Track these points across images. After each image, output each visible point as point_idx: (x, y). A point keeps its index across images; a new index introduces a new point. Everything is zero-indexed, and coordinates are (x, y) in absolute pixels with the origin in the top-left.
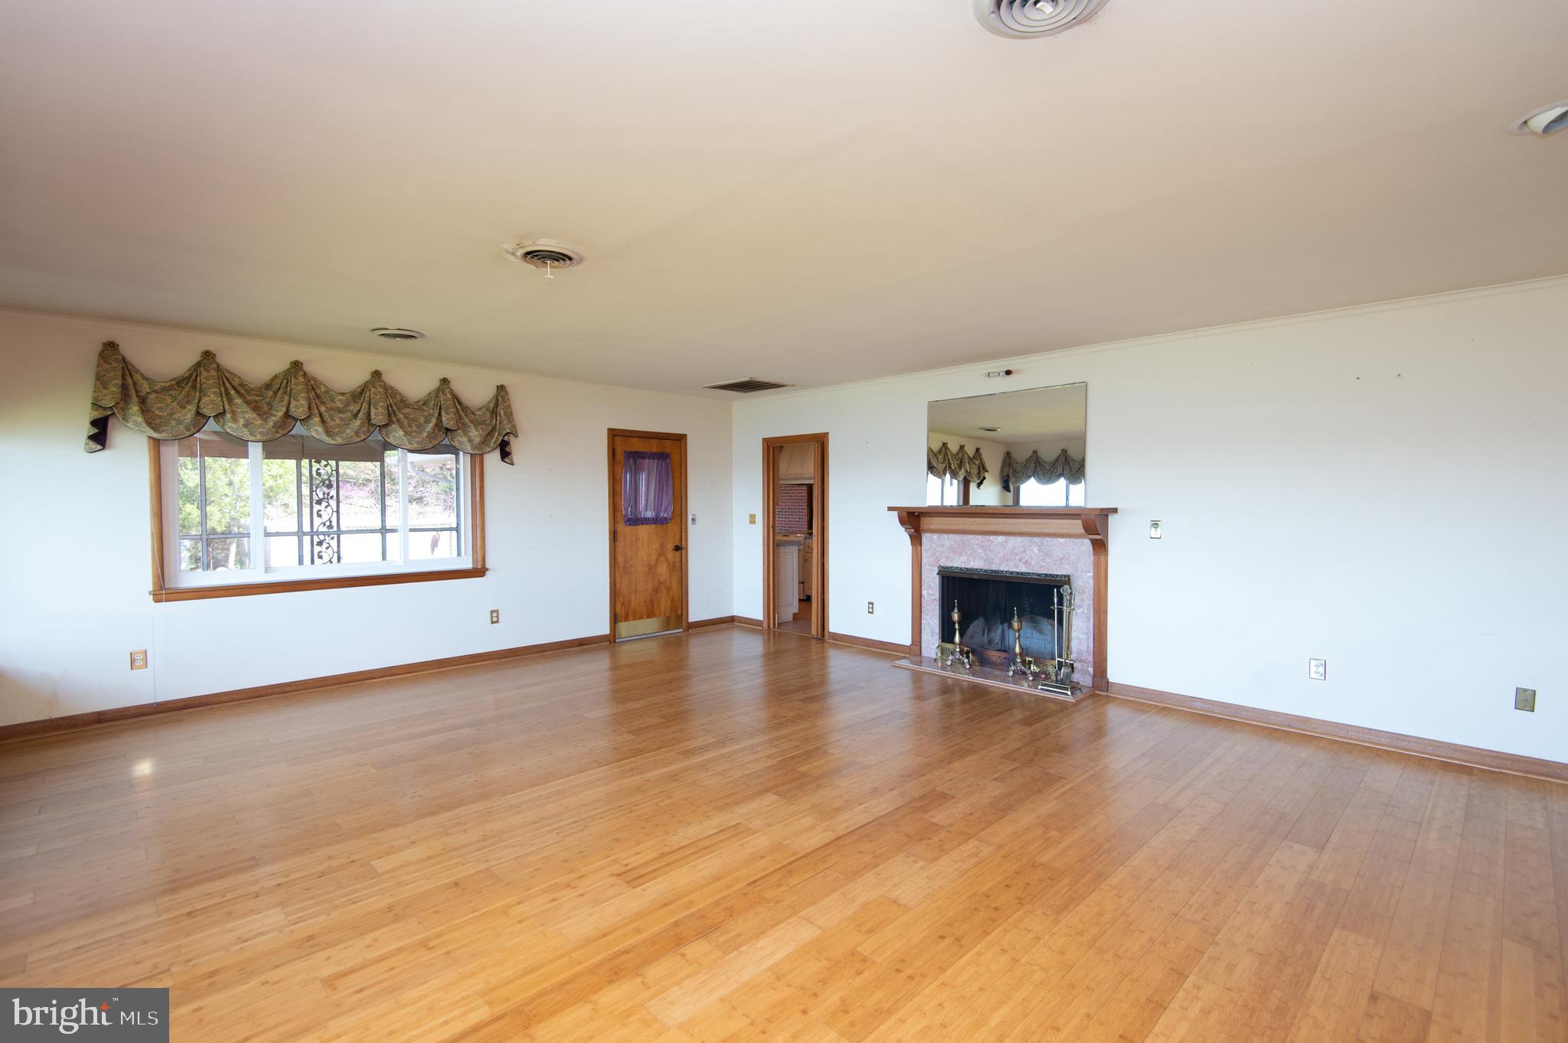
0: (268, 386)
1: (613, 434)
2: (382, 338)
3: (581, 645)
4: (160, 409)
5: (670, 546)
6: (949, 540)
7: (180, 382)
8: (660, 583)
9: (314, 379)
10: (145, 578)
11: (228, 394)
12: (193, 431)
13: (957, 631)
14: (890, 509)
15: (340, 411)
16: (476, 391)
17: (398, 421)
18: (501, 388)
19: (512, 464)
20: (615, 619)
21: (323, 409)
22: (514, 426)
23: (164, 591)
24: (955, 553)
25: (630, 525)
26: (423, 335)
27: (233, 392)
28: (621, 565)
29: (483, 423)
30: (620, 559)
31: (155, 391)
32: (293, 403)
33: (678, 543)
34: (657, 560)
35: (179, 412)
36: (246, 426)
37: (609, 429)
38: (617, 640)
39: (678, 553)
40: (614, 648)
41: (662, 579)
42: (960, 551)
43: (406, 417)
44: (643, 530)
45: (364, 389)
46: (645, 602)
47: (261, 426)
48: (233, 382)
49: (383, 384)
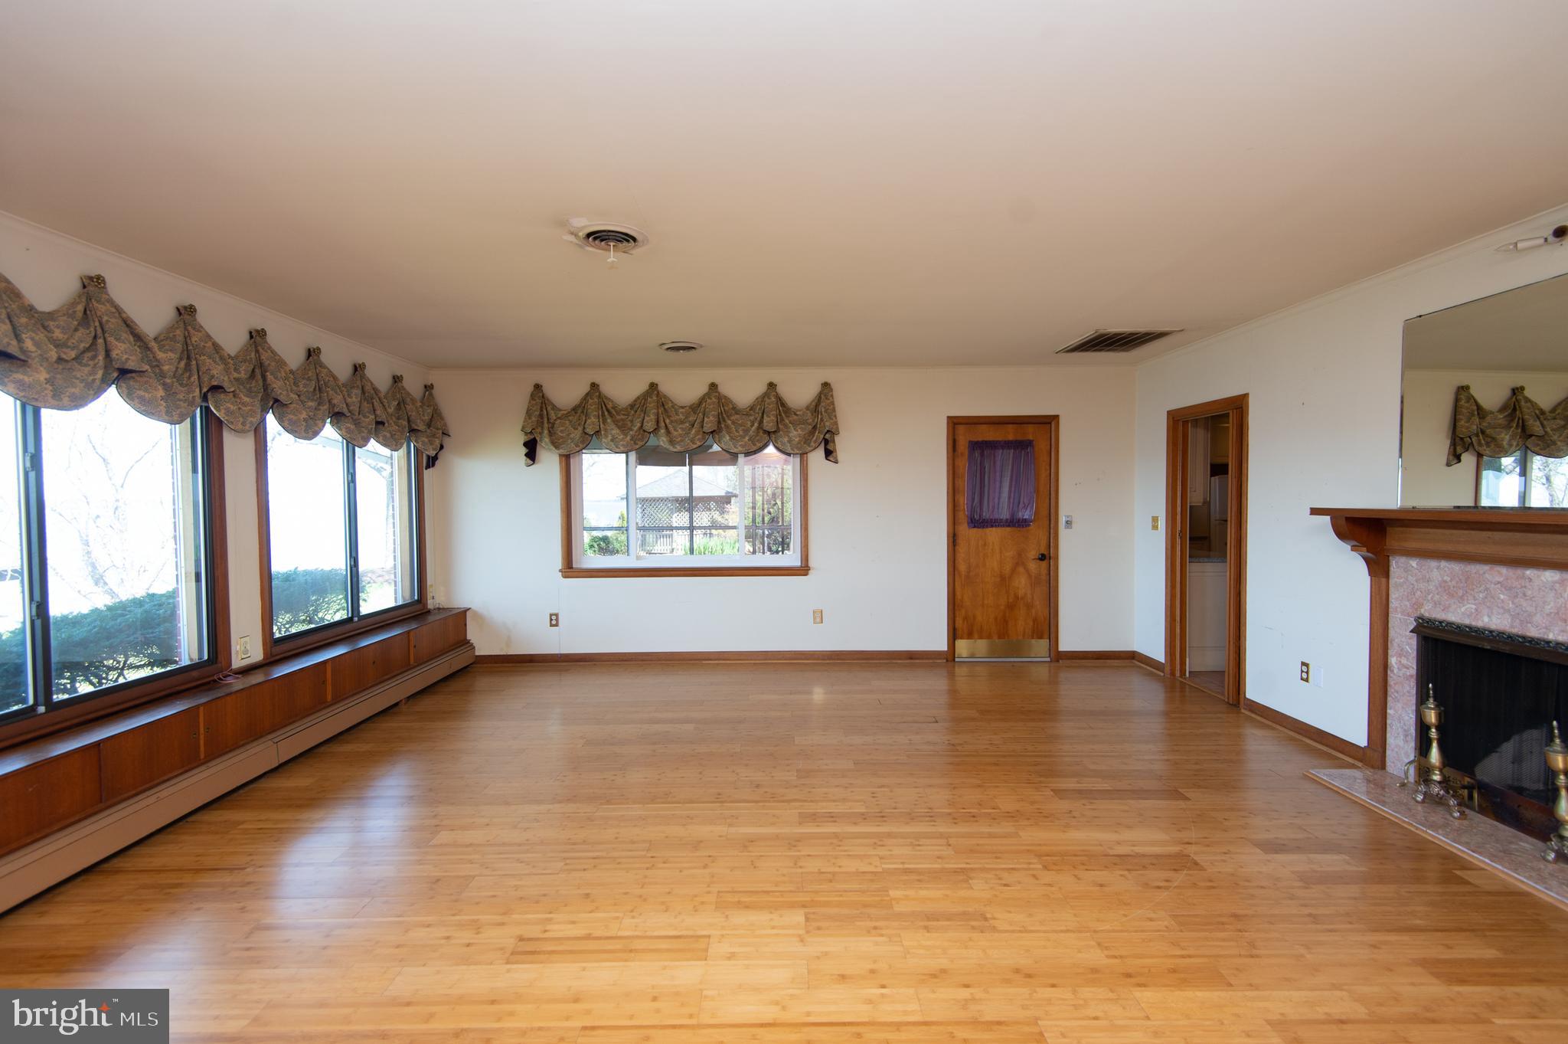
0: (632, 406)
1: (955, 424)
2: (670, 353)
3: (911, 659)
4: (562, 431)
5: (1033, 553)
6: (1440, 571)
7: (575, 409)
8: (1017, 597)
9: (665, 396)
10: (554, 560)
11: (603, 415)
12: (581, 446)
13: (1435, 744)
14: (1315, 511)
15: (682, 422)
16: (799, 391)
17: (727, 427)
18: (826, 385)
19: (836, 462)
20: (954, 635)
21: (667, 421)
22: (836, 423)
23: (570, 569)
24: (1451, 596)
25: (975, 527)
26: (701, 346)
27: (606, 413)
28: (963, 573)
29: (804, 422)
30: (962, 567)
31: (559, 418)
32: (647, 418)
33: (1043, 551)
34: (1013, 571)
35: (573, 433)
36: (612, 440)
37: (949, 418)
38: (957, 660)
39: (1044, 564)
40: (954, 667)
41: (1021, 593)
42: (1460, 593)
43: (733, 423)
44: (993, 534)
45: (702, 400)
46: (996, 619)
47: (622, 440)
48: (608, 406)
49: (717, 394)
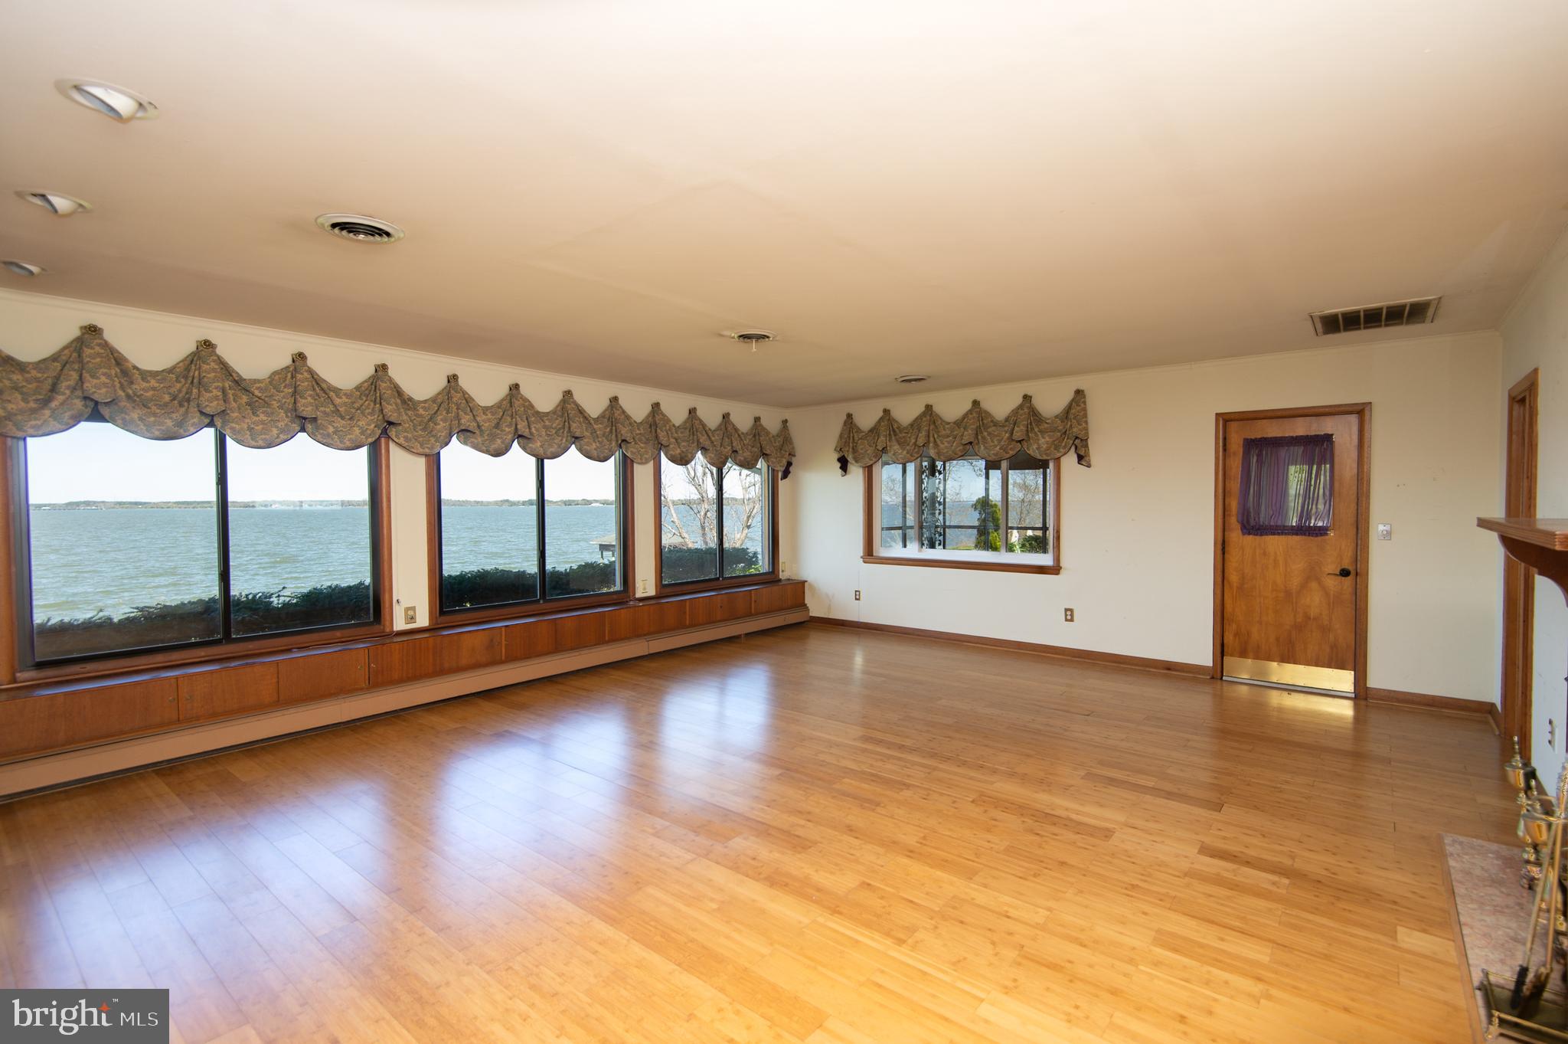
0: (912, 425)
1: (1225, 421)
2: (903, 383)
3: (1169, 669)
4: (862, 449)
5: (1332, 567)
7: (871, 431)
8: (1307, 618)
9: (940, 415)
10: (859, 548)
11: (890, 435)
12: (874, 460)
15: (948, 436)
16: (1051, 400)
17: (984, 438)
18: (1079, 393)
19: (1089, 466)
20: (1221, 650)
21: (936, 436)
22: (1086, 429)
23: (869, 557)
25: (1249, 534)
26: (929, 377)
27: (892, 433)
28: (1235, 585)
29: (1055, 429)
30: (1233, 577)
31: (861, 439)
32: (920, 435)
33: (1347, 564)
34: (1304, 585)
35: (870, 450)
36: (894, 454)
37: (1218, 415)
38: (1224, 678)
39: (1348, 581)
40: (1222, 686)
41: (1313, 612)
43: (989, 434)
44: (1275, 543)
45: (965, 416)
46: (1277, 639)
47: (901, 454)
48: (894, 427)
49: (978, 410)
